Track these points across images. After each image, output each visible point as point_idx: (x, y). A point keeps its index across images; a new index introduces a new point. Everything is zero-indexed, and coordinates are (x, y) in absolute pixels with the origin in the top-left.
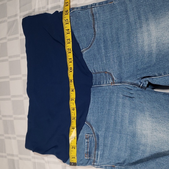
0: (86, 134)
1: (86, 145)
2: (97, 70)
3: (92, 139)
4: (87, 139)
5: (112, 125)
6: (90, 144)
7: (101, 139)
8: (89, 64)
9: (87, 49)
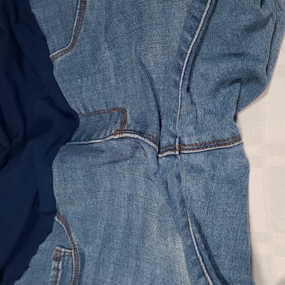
0: (57, 248)
1: (51, 275)
2: (92, 106)
3: (68, 263)
4: (57, 259)
5: (121, 231)
6: (62, 274)
7: (89, 267)
8: (67, 90)
9: (66, 51)
